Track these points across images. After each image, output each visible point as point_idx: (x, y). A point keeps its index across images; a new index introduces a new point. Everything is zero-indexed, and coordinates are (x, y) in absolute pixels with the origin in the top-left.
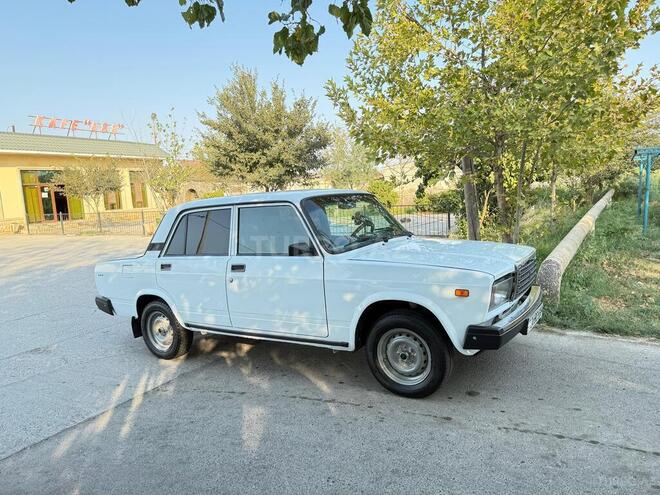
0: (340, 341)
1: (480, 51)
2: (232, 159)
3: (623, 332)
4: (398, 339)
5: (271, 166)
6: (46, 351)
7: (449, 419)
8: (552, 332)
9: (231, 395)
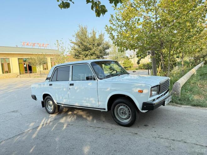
0: (103, 108)
1: (155, 16)
2: (80, 53)
3: (201, 106)
4: (121, 107)
5: (92, 55)
6: (17, 111)
7: (136, 134)
8: (177, 106)
9: (69, 125)
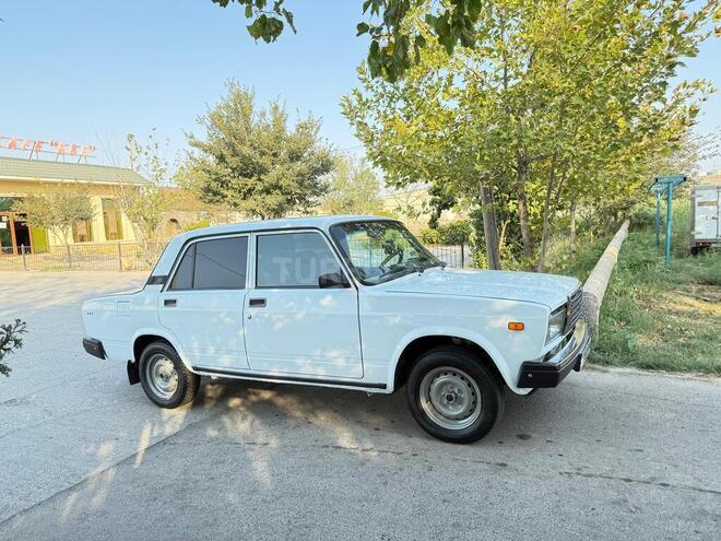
0: (377, 382)
1: (503, 71)
2: (223, 184)
3: (671, 369)
4: (442, 379)
5: (268, 192)
6: (25, 402)
7: (504, 465)
8: (594, 369)
9: (252, 446)
